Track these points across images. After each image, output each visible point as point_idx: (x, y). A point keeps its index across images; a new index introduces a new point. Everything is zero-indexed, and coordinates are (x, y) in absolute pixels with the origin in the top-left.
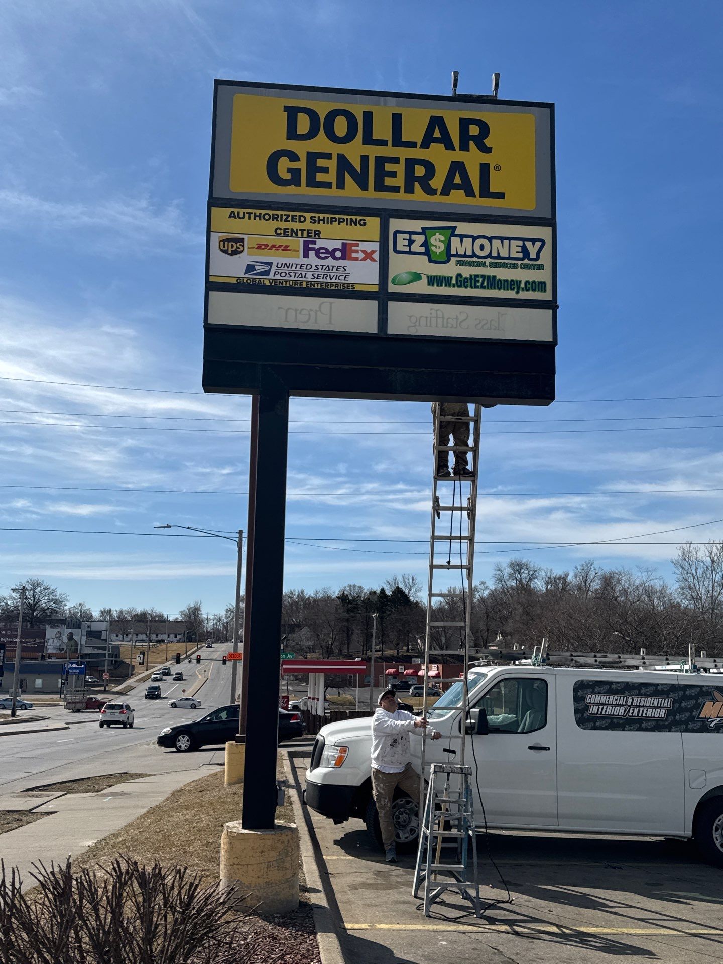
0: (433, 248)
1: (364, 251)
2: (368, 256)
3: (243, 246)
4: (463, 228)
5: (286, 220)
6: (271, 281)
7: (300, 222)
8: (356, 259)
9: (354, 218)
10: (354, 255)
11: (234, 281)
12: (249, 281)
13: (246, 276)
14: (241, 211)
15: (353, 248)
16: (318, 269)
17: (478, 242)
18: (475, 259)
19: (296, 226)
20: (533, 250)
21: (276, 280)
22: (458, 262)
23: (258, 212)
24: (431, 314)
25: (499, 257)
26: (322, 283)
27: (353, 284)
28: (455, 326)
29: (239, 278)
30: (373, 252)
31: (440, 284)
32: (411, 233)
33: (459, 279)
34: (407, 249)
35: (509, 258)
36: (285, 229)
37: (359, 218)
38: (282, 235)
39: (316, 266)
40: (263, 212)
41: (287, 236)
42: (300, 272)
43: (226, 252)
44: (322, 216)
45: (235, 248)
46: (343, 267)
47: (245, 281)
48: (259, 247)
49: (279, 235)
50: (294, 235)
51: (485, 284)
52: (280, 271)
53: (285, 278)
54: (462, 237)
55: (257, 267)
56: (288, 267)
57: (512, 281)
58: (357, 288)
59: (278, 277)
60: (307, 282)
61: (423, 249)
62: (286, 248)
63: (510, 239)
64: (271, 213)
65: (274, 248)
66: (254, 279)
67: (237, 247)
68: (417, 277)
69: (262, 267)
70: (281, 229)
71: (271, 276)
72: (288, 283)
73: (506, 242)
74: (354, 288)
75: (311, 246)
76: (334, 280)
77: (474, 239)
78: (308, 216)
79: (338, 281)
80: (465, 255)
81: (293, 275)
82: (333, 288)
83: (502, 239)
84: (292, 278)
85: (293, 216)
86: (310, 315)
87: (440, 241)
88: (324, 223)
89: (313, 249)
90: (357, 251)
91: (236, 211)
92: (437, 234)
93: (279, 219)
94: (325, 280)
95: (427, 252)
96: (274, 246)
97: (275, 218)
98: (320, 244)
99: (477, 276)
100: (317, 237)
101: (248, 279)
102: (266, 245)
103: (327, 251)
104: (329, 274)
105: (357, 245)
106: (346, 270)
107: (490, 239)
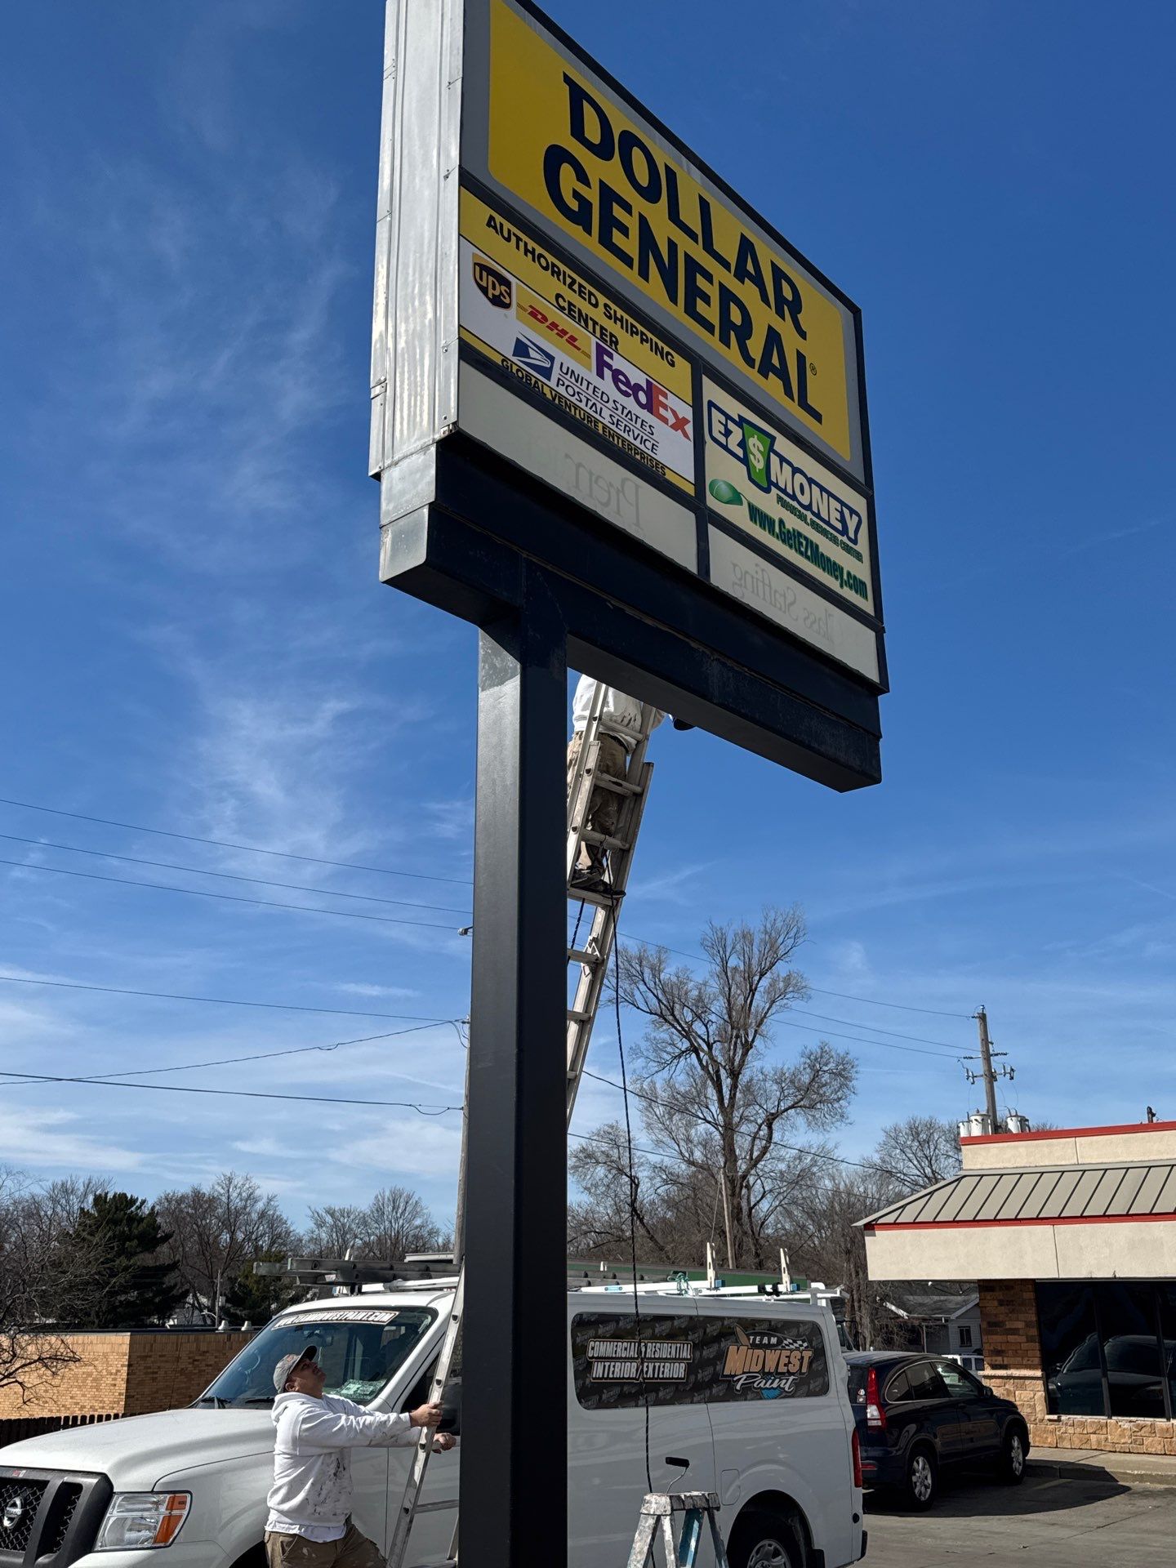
0: (752, 457)
1: (674, 413)
2: (679, 424)
3: (510, 295)
4: (783, 445)
5: (571, 286)
6: (554, 393)
7: (590, 302)
8: (665, 420)
9: (660, 344)
10: (662, 411)
11: (498, 360)
12: (520, 374)
13: (514, 359)
14: (507, 225)
15: (661, 398)
16: (617, 409)
17: (799, 478)
18: (795, 504)
19: (586, 308)
20: (852, 524)
21: (561, 397)
22: (780, 499)
23: (531, 244)
24: (757, 572)
25: (818, 515)
26: (624, 440)
27: (664, 467)
28: (783, 609)
29: (505, 359)
30: (686, 421)
31: (763, 526)
32: (728, 417)
33: (783, 529)
34: (722, 439)
35: (828, 523)
36: (570, 304)
37: (666, 349)
38: (566, 312)
39: (614, 401)
40: (539, 250)
41: (573, 318)
42: (594, 401)
43: (484, 290)
44: (620, 313)
45: (497, 293)
46: (650, 426)
47: (514, 371)
48: (534, 313)
49: (562, 309)
50: (583, 323)
51: (809, 553)
52: (567, 383)
53: (573, 399)
54: (782, 459)
55: (532, 353)
56: (577, 381)
57: (835, 563)
58: (669, 476)
59: (561, 390)
60: (605, 427)
61: (740, 452)
62: (572, 340)
63: (830, 494)
64: (551, 259)
65: (556, 331)
66: (528, 375)
67: (501, 293)
68: (736, 498)
69: (538, 357)
70: (565, 301)
71: (553, 383)
72: (577, 412)
73: (825, 495)
74: (665, 474)
75: (606, 358)
76: (637, 443)
77: (796, 470)
78: (602, 300)
79: (642, 447)
80: (784, 491)
81: (584, 400)
82: (638, 457)
83: (822, 489)
84: (582, 406)
85: (580, 286)
86: (609, 493)
87: (758, 450)
88: (622, 327)
89: (609, 367)
90: (665, 407)
91: (499, 219)
92: (756, 436)
93: (561, 277)
94: (625, 435)
95: (745, 461)
96: (554, 326)
97: (556, 273)
98: (617, 362)
99: (800, 534)
100: (614, 347)
101: (520, 369)
102: (545, 319)
103: (627, 383)
104: (632, 427)
105: (666, 396)
106: (652, 434)
107: (811, 481)
